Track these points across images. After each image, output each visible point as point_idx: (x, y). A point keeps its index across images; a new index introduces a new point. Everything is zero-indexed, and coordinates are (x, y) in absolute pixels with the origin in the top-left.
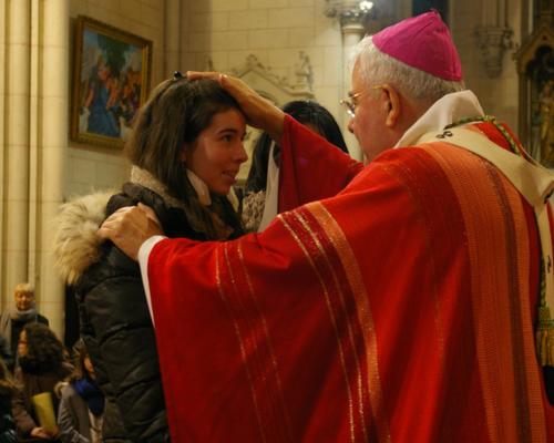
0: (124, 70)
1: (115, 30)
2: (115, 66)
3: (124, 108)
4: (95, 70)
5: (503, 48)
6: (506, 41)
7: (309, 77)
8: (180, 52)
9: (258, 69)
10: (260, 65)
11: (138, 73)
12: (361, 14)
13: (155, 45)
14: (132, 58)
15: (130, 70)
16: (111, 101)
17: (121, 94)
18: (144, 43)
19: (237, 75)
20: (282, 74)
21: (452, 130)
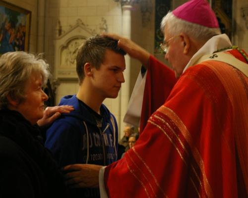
0: (17, 25)
1: (13, 6)
2: (13, 23)
3: (17, 43)
4: (4, 24)
7: (106, 29)
8: (45, 17)
9: (83, 26)
10: (83, 24)
11: (24, 26)
12: (131, 0)
13: (33, 13)
14: (22, 19)
15: (21, 25)
16: (11, 39)
17: (16, 36)
18: (27, 12)
19: (72, 28)
20: (93, 28)
21: (217, 54)
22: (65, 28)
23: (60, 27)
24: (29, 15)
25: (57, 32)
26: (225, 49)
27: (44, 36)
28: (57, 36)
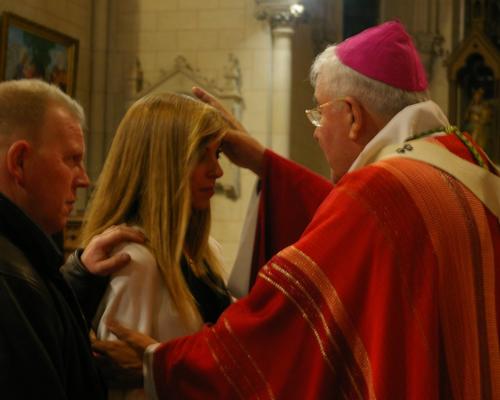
1: (41, 28)
2: (40, 64)
5: (433, 55)
6: (437, 49)
7: (238, 80)
8: (107, 52)
9: (189, 72)
10: (188, 67)
11: (64, 72)
12: (292, 17)
13: (84, 44)
15: (56, 69)
18: (70, 42)
19: (165, 77)
20: (210, 76)
21: (413, 144)
22: (150, 75)
23: (141, 74)
24: (74, 47)
25: (134, 84)
26: (431, 132)
27: (106, 93)
28: (134, 92)
